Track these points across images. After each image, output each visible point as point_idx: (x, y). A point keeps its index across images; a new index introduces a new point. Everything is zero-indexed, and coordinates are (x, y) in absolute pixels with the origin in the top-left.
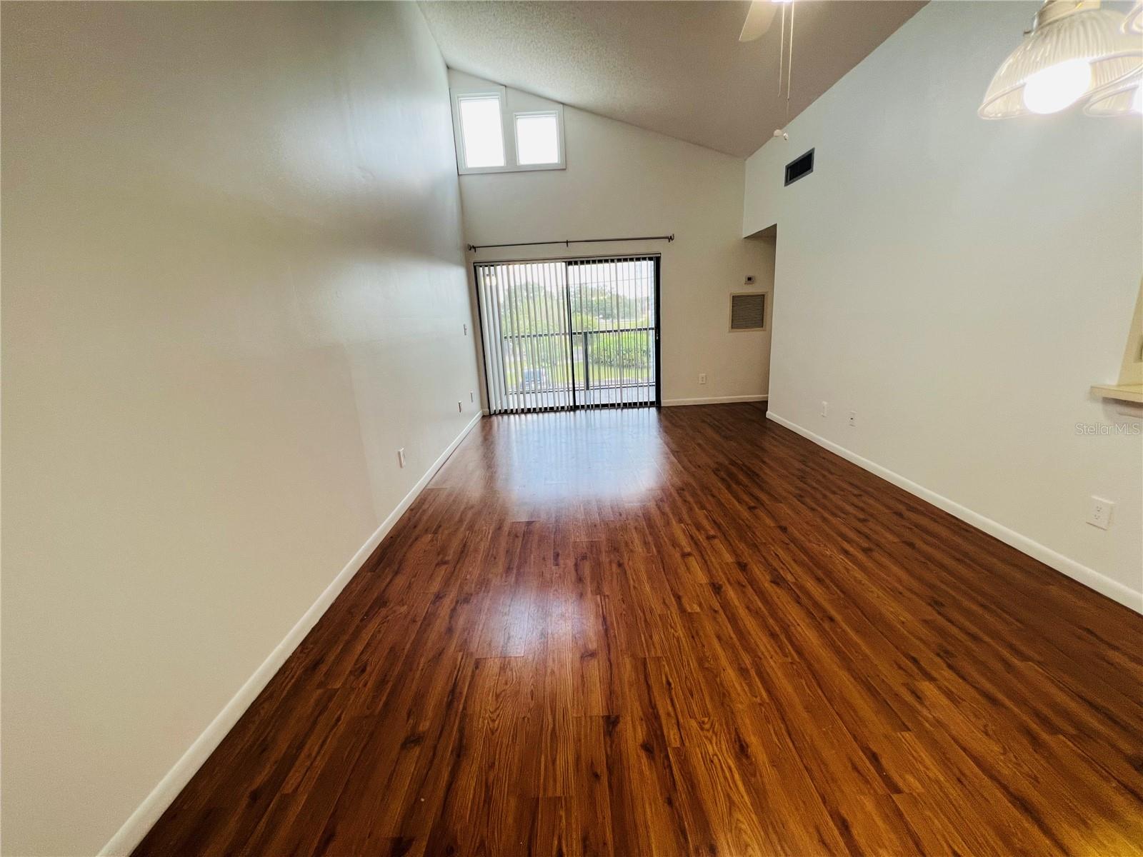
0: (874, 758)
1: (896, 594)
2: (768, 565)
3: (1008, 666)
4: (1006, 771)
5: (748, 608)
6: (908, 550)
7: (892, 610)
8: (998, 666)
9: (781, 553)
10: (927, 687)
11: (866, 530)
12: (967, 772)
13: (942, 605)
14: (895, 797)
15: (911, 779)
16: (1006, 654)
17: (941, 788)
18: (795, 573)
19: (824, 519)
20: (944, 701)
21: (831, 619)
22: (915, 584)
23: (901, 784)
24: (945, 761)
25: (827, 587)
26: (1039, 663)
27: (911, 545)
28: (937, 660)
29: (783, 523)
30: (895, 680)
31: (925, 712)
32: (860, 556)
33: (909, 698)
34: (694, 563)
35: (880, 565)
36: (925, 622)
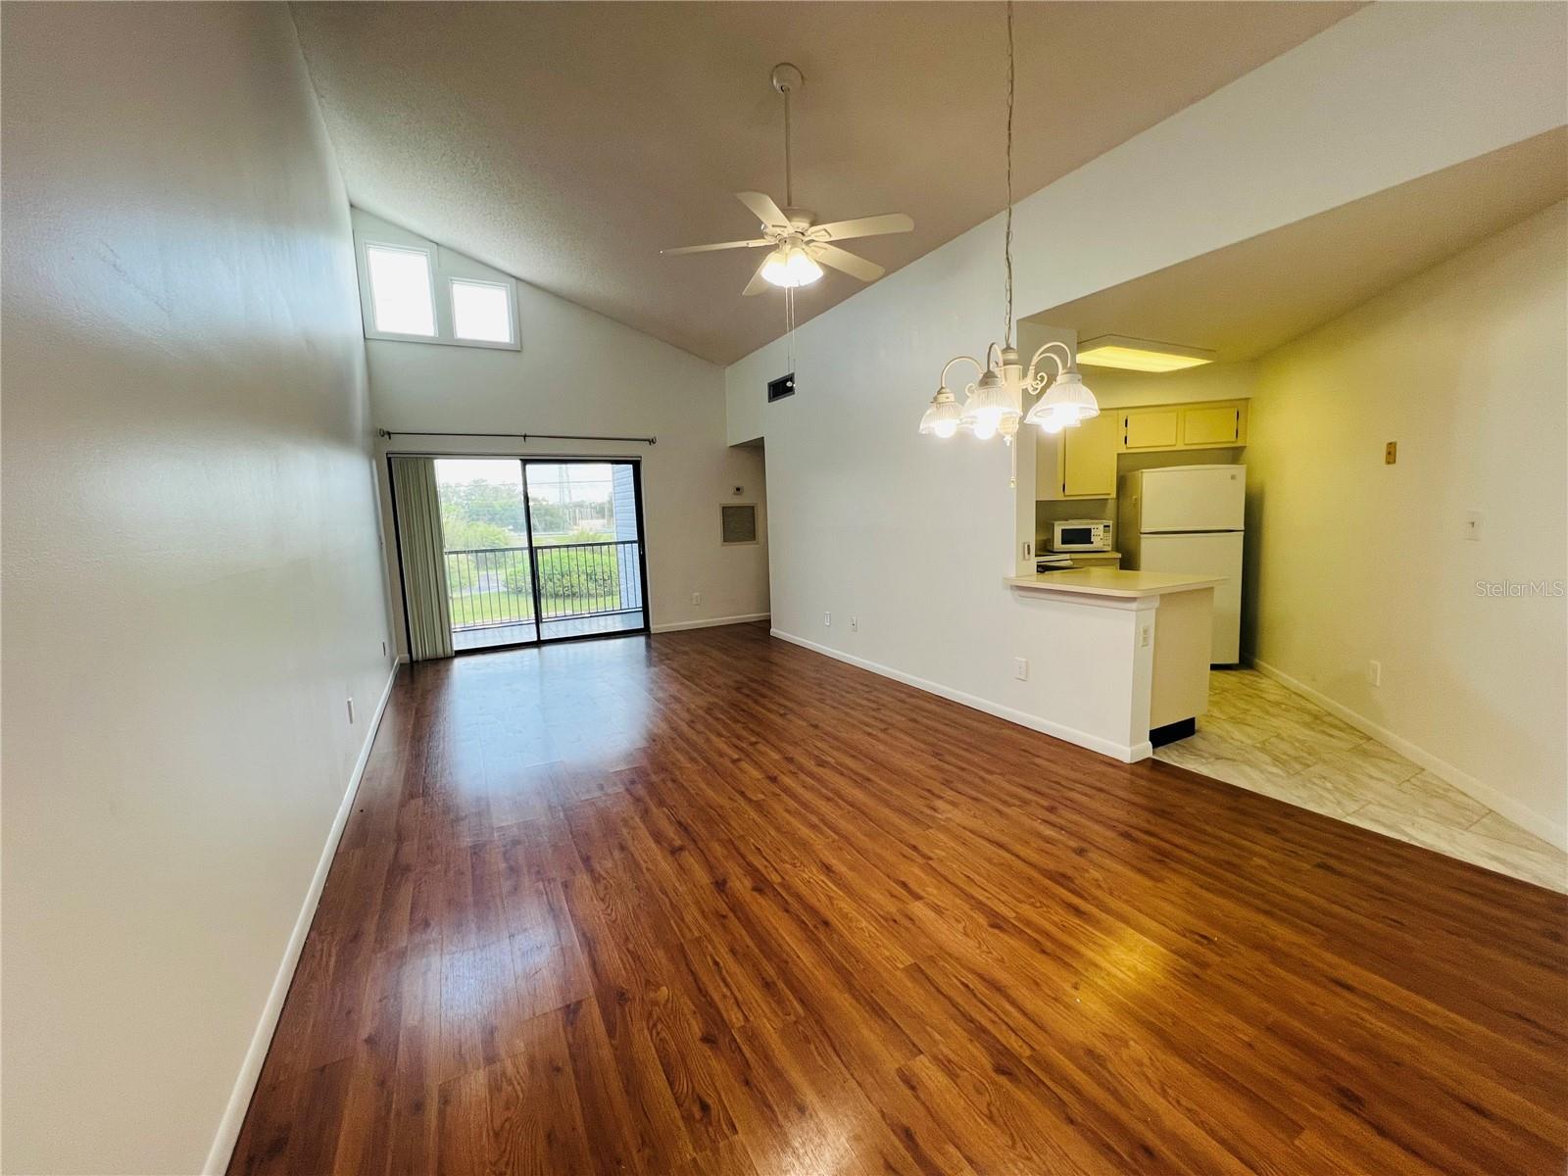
0: (915, 848)
1: (909, 754)
2: (810, 754)
3: (983, 779)
4: (987, 831)
5: (804, 787)
6: (911, 724)
7: (908, 764)
8: (977, 781)
9: (819, 744)
10: (939, 804)
11: (881, 716)
12: (967, 838)
13: (941, 755)
14: (930, 862)
15: (937, 851)
16: (982, 773)
17: (955, 850)
18: (833, 756)
19: (847, 714)
20: (950, 807)
21: (869, 780)
22: (923, 746)
23: (931, 855)
24: (956, 837)
25: (862, 761)
26: (1000, 774)
27: (915, 721)
28: (943, 787)
29: (813, 722)
30: (919, 804)
31: (940, 816)
32: (881, 735)
33: (929, 812)
34: (744, 765)
35: (896, 738)
36: (932, 767)
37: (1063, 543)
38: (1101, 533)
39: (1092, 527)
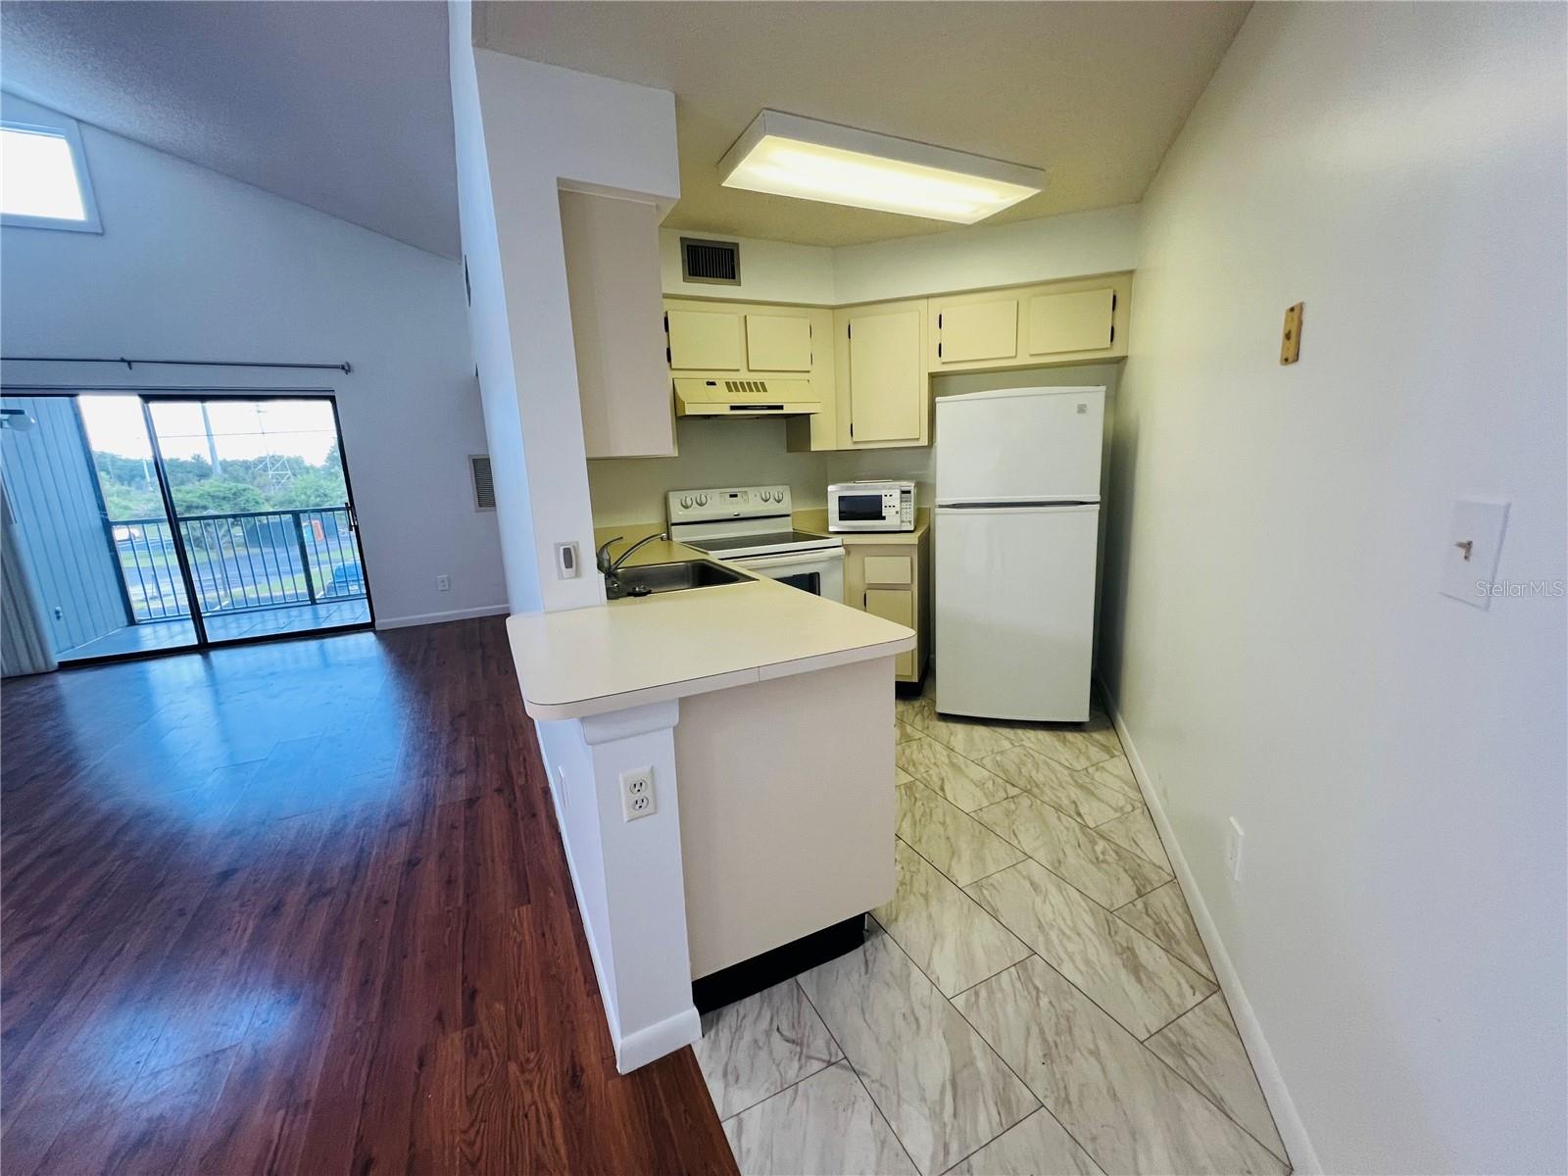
37: (841, 518)
38: (897, 503)
39: (883, 493)
